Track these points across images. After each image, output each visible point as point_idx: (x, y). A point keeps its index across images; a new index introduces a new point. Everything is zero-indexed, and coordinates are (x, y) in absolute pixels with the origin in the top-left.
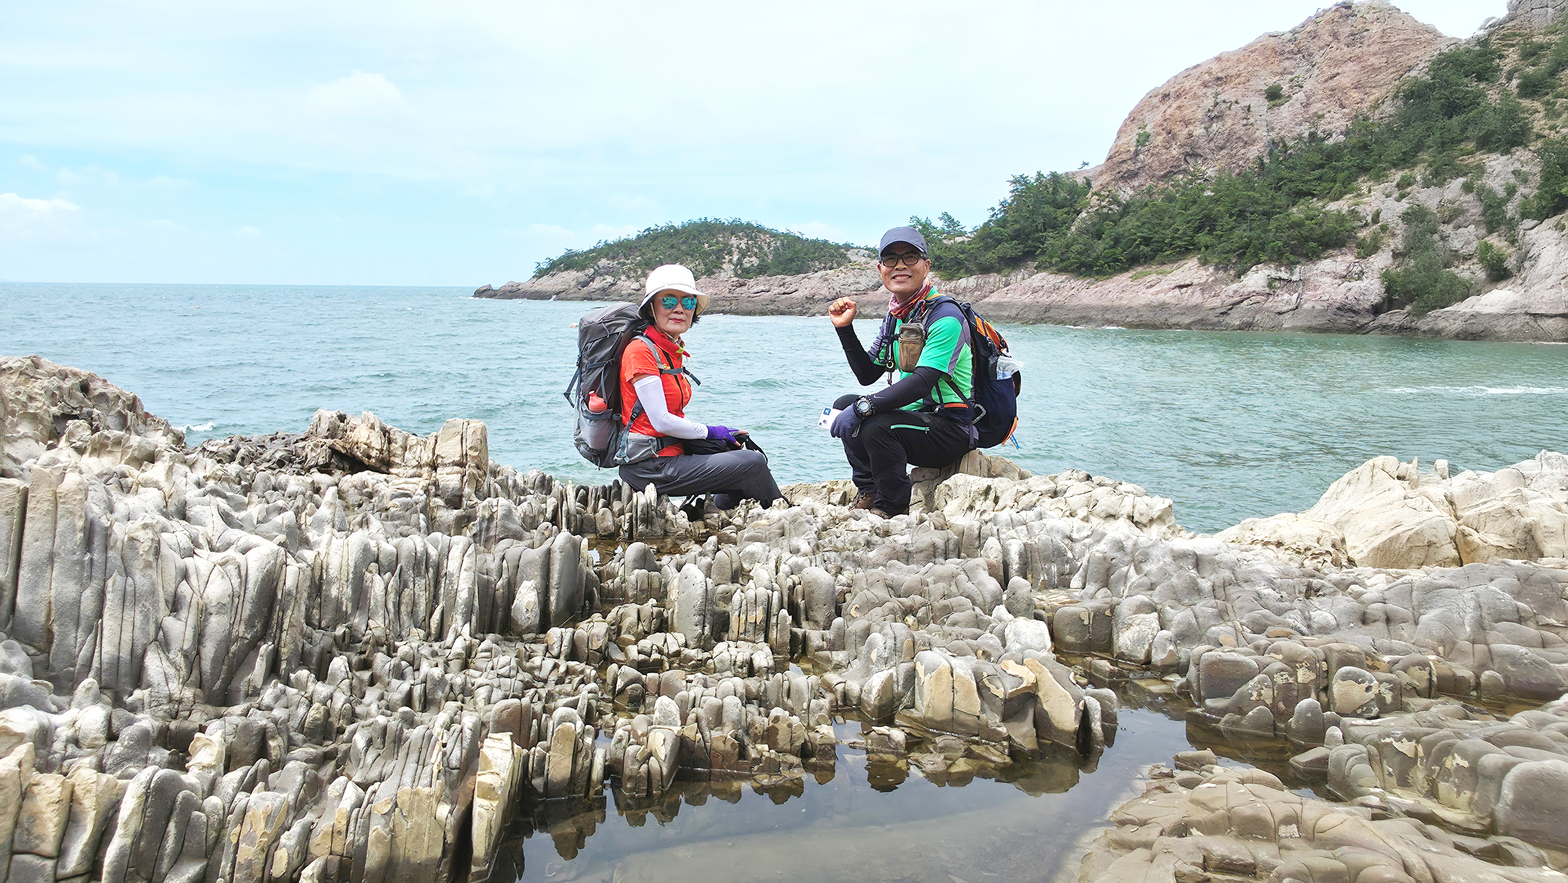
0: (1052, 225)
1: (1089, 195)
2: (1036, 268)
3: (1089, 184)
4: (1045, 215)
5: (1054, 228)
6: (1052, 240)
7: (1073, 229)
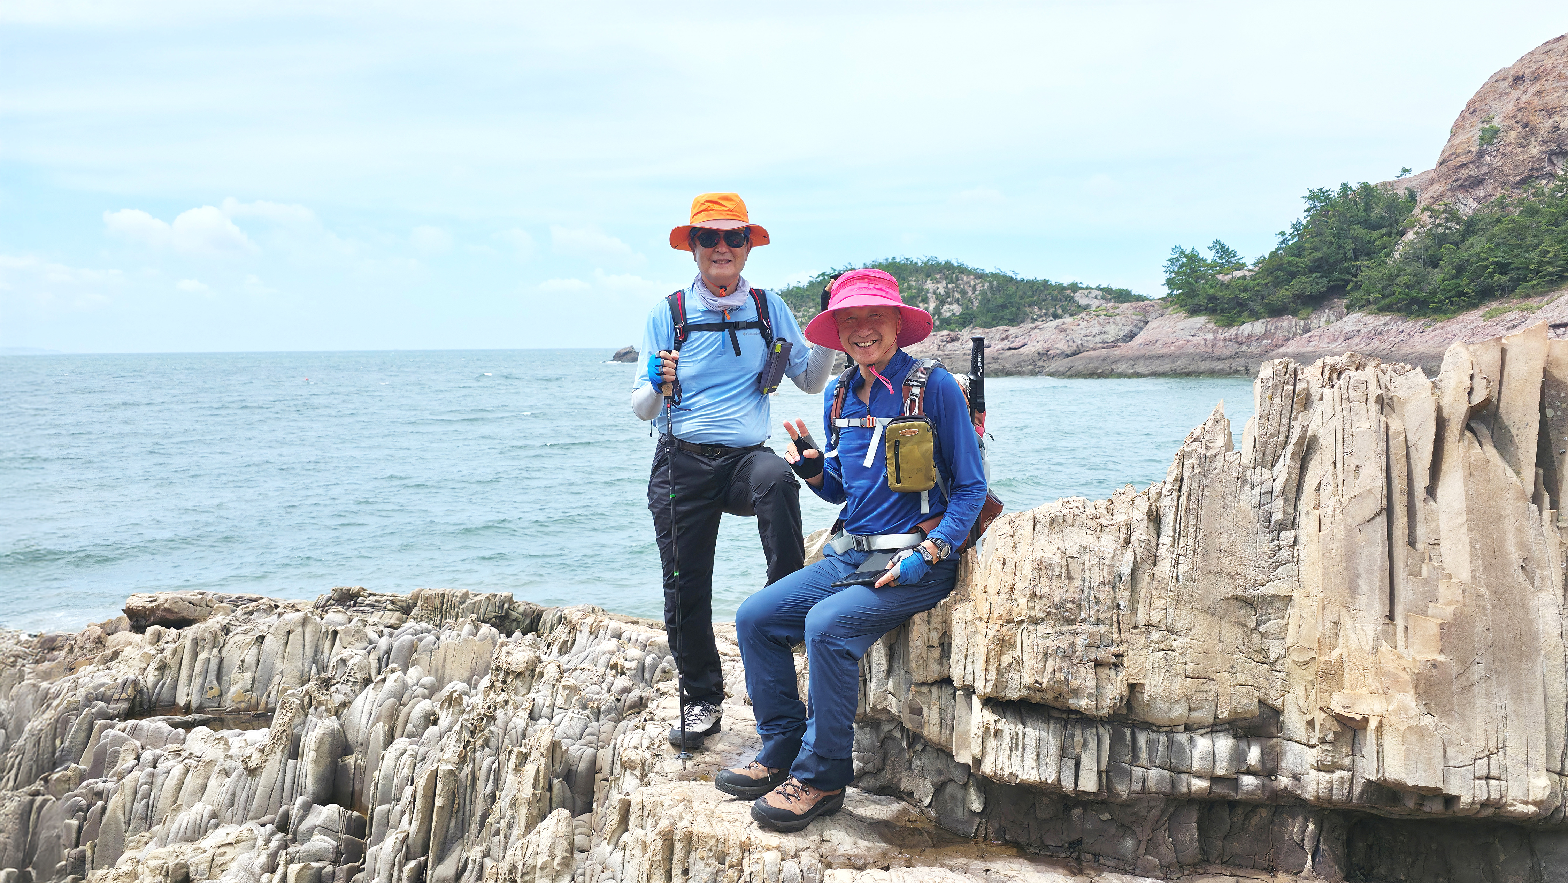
0: (1367, 251)
1: (1417, 211)
2: (1347, 307)
3: (1412, 196)
4: (1355, 239)
5: (1369, 255)
6: (1368, 271)
7: (1396, 255)
